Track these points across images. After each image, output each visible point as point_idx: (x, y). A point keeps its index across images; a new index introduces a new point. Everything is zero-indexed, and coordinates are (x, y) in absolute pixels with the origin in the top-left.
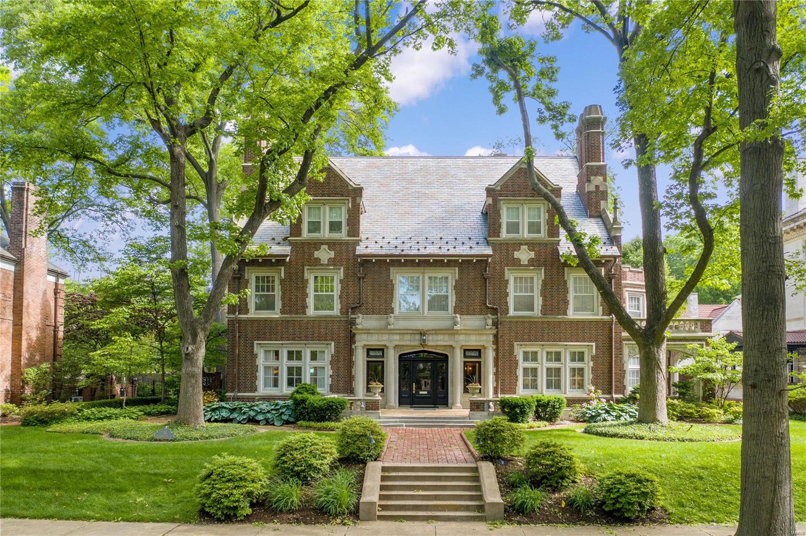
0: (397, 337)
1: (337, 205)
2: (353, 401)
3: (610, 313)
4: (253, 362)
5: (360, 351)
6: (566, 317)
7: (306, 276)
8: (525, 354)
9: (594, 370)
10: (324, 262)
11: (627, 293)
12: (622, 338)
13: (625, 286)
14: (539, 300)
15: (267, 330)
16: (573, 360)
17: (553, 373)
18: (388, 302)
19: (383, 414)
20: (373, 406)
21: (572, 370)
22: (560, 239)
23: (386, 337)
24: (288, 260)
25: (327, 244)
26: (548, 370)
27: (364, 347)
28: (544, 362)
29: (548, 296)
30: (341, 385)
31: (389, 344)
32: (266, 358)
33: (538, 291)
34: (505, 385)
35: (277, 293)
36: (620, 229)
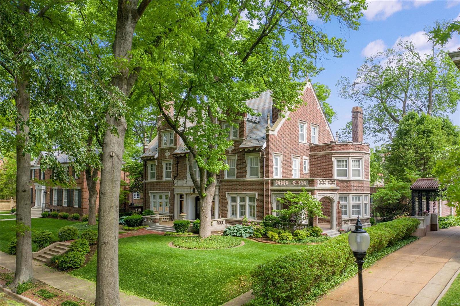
1: (172, 132)
2: (149, 218)
3: (263, 176)
4: (149, 200)
5: (176, 196)
6: (245, 179)
7: (162, 163)
8: (232, 198)
9: (257, 207)
10: (167, 157)
11: (334, 158)
12: (270, 190)
13: (332, 154)
14: (236, 170)
15: (153, 187)
16: (250, 201)
17: (243, 207)
18: (185, 174)
19: (160, 224)
20: (154, 221)
21: (250, 206)
22: (244, 139)
23: (183, 190)
24: (155, 157)
25: (168, 149)
26: (241, 206)
27: (177, 194)
28: (238, 202)
29: (239, 169)
30: (172, 210)
31: (183, 193)
32: (154, 198)
33: (235, 166)
34: (223, 213)
35: (156, 171)
36: (268, 130)
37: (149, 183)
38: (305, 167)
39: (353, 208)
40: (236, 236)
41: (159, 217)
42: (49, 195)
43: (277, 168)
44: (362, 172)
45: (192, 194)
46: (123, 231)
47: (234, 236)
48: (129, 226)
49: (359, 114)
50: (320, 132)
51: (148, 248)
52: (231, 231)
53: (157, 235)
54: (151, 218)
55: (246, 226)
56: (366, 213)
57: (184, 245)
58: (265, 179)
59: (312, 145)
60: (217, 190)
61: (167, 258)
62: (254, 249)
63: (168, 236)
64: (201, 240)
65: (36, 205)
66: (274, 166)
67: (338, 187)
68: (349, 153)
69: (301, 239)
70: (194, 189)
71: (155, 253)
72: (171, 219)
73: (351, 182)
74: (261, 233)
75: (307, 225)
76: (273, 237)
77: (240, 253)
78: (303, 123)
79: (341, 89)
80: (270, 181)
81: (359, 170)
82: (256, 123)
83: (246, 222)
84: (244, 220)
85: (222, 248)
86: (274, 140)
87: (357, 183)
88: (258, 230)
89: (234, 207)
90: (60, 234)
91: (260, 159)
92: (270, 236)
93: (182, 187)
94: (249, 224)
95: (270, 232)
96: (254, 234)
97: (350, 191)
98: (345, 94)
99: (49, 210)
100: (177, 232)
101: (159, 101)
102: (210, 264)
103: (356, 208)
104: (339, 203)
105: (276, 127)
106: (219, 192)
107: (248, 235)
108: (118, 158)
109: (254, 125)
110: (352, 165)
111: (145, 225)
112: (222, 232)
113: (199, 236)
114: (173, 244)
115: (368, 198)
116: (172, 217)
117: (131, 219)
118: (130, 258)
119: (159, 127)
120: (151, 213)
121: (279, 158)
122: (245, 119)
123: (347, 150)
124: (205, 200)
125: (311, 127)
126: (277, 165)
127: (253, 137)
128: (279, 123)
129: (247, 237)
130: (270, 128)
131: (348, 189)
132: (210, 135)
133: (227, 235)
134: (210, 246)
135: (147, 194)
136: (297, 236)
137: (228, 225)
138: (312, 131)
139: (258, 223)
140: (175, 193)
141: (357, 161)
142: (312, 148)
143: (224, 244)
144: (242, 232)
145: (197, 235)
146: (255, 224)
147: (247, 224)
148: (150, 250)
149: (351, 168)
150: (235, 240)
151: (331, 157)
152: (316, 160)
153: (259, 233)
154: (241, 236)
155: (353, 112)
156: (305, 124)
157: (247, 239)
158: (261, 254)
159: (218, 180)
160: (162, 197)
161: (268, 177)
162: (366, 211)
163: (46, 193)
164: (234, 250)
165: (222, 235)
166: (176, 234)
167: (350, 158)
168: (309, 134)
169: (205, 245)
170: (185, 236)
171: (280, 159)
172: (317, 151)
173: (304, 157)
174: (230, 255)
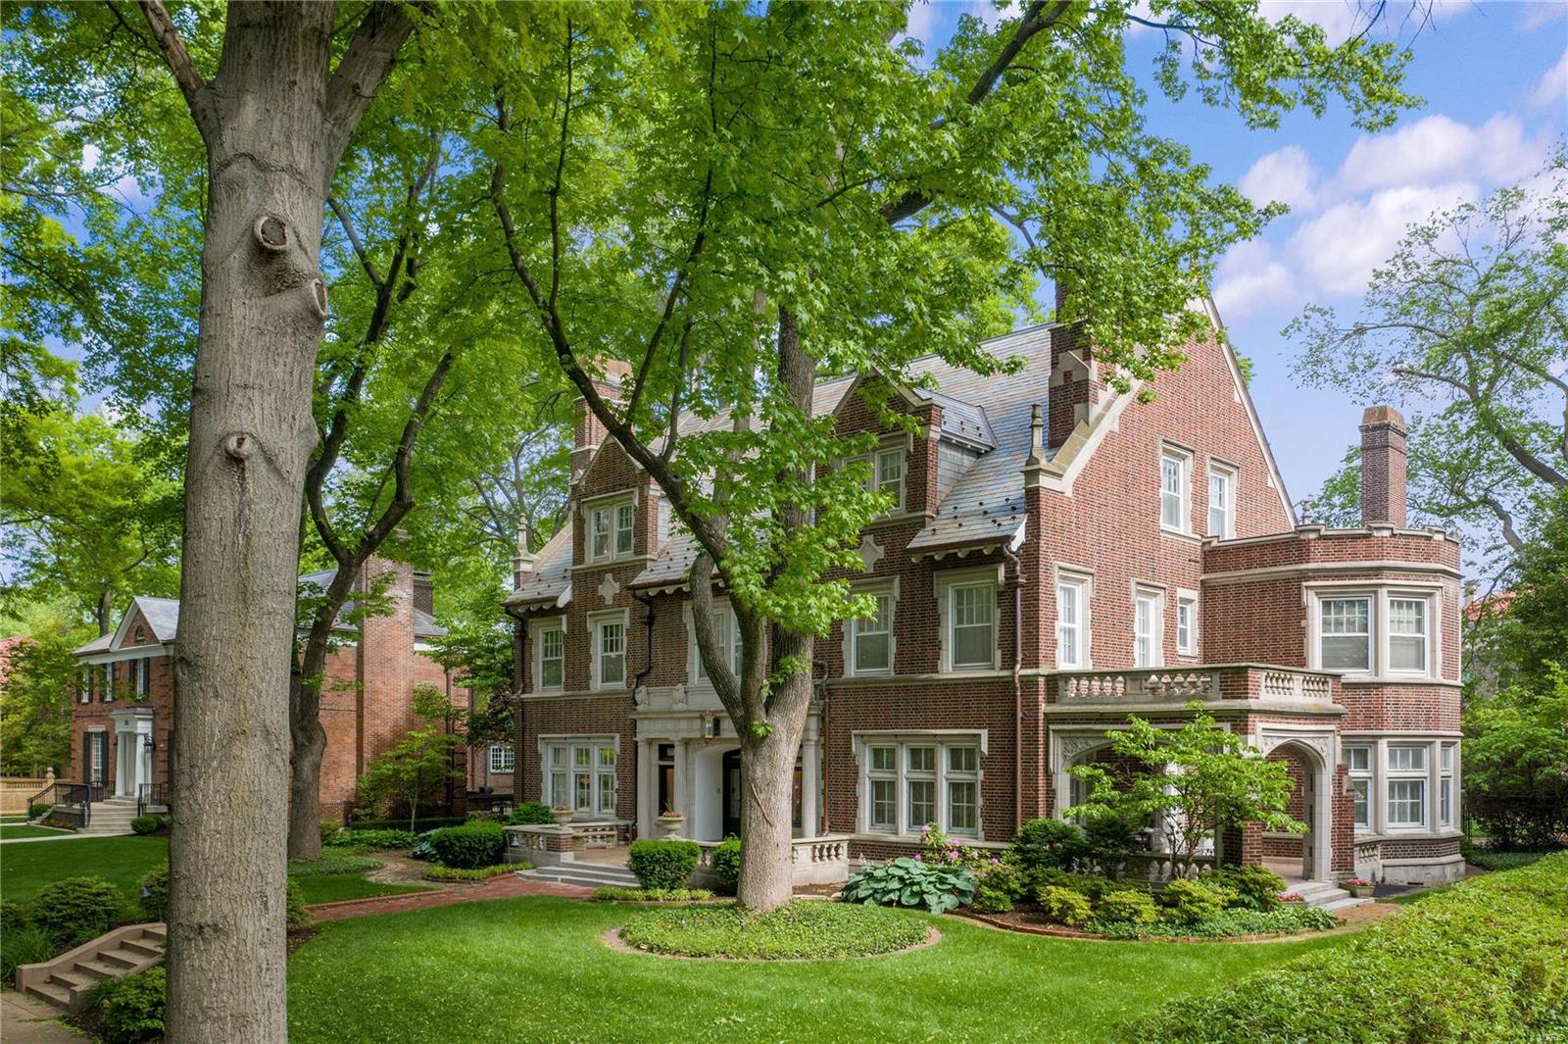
0: (684, 724)
1: (626, 504)
2: (532, 834)
3: (1015, 663)
4: (538, 767)
5: (642, 750)
6: (935, 676)
7: (589, 626)
8: (877, 753)
9: (987, 787)
10: (609, 601)
11: (1311, 593)
12: (1041, 717)
13: (1305, 575)
14: (893, 643)
15: (551, 716)
16: (955, 765)
17: (923, 792)
18: (682, 661)
19: (576, 858)
20: (554, 845)
21: (955, 787)
22: (928, 513)
23: (670, 725)
24: (561, 604)
25: (611, 570)
26: (916, 787)
27: (650, 742)
28: (904, 772)
29: (907, 634)
30: (628, 806)
31: (674, 737)
32: (556, 760)
33: (891, 626)
34: (838, 814)
35: (563, 658)
36: (1037, 472)
37: (537, 702)
38: (1183, 633)
39: (1392, 796)
40: (899, 904)
41: (571, 831)
42: (163, 756)
43: (1070, 632)
44: (1433, 651)
45: (707, 741)
46: (423, 883)
47: (889, 904)
48: (452, 863)
49: (1392, 435)
50: (1243, 497)
51: (509, 951)
52: (876, 886)
53: (561, 898)
54: (539, 835)
55: (941, 866)
56: (1445, 816)
57: (672, 940)
58: (1020, 671)
59: (1215, 543)
60: (814, 723)
61: (589, 996)
62: (990, 961)
63: (604, 902)
64: (745, 921)
65: (119, 792)
66: (1061, 624)
67: (1340, 708)
68: (1378, 571)
69: (1196, 920)
70: (717, 723)
71: (536, 976)
72: (626, 839)
73: (1387, 691)
74: (1010, 892)
75: (1212, 862)
76: (1067, 908)
77: (930, 979)
78: (1178, 456)
79: (1305, 351)
80: (1041, 680)
81: (1419, 644)
82: (977, 453)
83: (939, 850)
84: (929, 842)
85: (842, 955)
86: (1058, 516)
87: (1411, 692)
88: (996, 881)
89: (883, 790)
90: (146, 894)
91: (1000, 594)
92: (1056, 906)
93: (669, 715)
94: (954, 856)
95: (1053, 888)
96: (977, 896)
97: (1380, 725)
98: (1321, 371)
99: (164, 809)
100: (645, 888)
101: (552, 311)
102: (789, 1028)
103: (1402, 796)
104: (1342, 770)
105: (1069, 462)
106: (822, 732)
107: (950, 901)
108: (277, 471)
109: (968, 461)
110: (1390, 622)
111: (517, 861)
112: (835, 890)
113: (741, 904)
114: (622, 936)
115: (1455, 754)
116: (627, 831)
117: (458, 838)
118: (420, 994)
119: (575, 488)
120: (543, 816)
121: (1079, 590)
122: (935, 433)
123: (1367, 557)
124: (765, 750)
125: (1210, 473)
126: (1071, 618)
127: (970, 505)
128: (1082, 445)
129: (946, 911)
130: (1043, 463)
131: (1375, 718)
132: (790, 459)
133: (860, 901)
134: (787, 945)
135: (527, 743)
136: (1173, 904)
137: (862, 861)
138: (1213, 489)
139: (996, 854)
140: (640, 738)
141: (1409, 604)
142: (1214, 557)
143: (850, 937)
144: (925, 887)
145: (730, 901)
146: (981, 856)
147: (944, 859)
148: (515, 961)
149: (1387, 632)
150: (900, 922)
151: (1299, 588)
152: (1231, 601)
153: (1000, 894)
154: (923, 905)
155: (1365, 429)
156: (1184, 458)
157: (948, 917)
158: (1030, 981)
159: (819, 682)
160: (587, 755)
161: (1036, 665)
162: (1445, 804)
163: (152, 746)
164: (894, 963)
165: (838, 900)
166: (639, 894)
167: (1383, 592)
168: (1200, 499)
169: (766, 941)
170: (679, 904)
171: (1083, 593)
172: (1237, 568)
173: (1182, 593)
174: (884, 986)
